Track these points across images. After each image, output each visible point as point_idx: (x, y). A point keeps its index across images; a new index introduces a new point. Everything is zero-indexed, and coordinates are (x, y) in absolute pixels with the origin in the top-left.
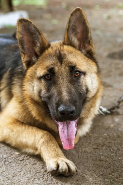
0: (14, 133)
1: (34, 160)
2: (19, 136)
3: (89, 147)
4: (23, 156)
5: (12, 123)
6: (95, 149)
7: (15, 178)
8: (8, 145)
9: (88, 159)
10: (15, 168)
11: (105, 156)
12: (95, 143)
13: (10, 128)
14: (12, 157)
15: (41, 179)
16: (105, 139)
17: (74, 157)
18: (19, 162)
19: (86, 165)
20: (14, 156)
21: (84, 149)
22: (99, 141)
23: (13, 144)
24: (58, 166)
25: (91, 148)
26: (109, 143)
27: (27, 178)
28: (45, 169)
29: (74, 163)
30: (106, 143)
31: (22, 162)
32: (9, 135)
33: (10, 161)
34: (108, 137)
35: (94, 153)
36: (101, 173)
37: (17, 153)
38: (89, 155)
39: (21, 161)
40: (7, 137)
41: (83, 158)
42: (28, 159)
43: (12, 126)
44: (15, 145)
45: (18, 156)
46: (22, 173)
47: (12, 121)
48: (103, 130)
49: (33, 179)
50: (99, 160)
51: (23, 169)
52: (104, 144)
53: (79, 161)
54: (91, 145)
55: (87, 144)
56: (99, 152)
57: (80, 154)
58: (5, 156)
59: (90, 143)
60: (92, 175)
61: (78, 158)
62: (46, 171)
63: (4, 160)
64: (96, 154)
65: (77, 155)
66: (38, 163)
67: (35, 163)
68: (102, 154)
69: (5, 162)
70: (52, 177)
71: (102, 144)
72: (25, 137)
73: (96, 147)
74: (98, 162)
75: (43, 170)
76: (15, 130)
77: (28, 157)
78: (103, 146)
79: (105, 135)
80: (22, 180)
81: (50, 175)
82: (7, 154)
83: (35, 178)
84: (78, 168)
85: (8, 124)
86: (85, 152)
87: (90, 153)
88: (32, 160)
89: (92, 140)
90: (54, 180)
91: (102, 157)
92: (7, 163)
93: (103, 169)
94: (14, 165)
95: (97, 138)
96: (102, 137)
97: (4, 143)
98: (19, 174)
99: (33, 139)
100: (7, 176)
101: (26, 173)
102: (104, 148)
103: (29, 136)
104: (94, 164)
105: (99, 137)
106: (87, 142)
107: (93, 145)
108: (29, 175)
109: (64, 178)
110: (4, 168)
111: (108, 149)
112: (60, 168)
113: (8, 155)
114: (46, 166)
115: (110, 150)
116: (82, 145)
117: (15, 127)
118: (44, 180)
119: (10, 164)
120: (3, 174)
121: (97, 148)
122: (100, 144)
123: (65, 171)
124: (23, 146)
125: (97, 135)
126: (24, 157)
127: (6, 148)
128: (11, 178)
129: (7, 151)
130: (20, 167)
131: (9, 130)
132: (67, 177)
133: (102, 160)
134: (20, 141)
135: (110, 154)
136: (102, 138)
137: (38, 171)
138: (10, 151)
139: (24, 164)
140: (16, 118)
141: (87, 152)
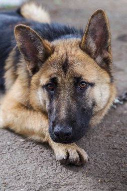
0: (18, 118)
1: (40, 147)
2: (23, 122)
3: (101, 135)
4: (28, 144)
5: (15, 108)
6: (107, 136)
7: (20, 166)
8: (12, 131)
9: (100, 147)
10: (20, 156)
11: (119, 144)
12: (107, 131)
13: (13, 113)
14: (16, 143)
15: (49, 168)
16: (118, 126)
17: (84, 144)
18: (25, 149)
19: (98, 153)
20: (18, 143)
21: (95, 137)
22: (112, 128)
23: (18, 130)
24: (68, 155)
25: (103, 135)
26: (123, 130)
27: (34, 167)
28: (54, 158)
29: (86, 151)
30: (120, 130)
31: (28, 150)
32: (13, 121)
33: (14, 148)
34: (122, 124)
35: (107, 141)
36: (116, 162)
37: (22, 140)
38: (101, 143)
39: (26, 148)
40: (11, 123)
41: (95, 146)
42: (34, 146)
43: (16, 110)
44: (20, 132)
45: (22, 143)
46: (28, 161)
47: (15, 105)
48: (116, 117)
49: (40, 168)
50: (113, 148)
51: (29, 157)
52: (117, 131)
53: (91, 150)
54: (103, 133)
55: (98, 131)
56: (112, 140)
57: (91, 142)
58: (8, 143)
59: (101, 130)
60: (106, 164)
61: (90, 145)
62: (55, 159)
63: (8, 147)
64: (109, 142)
65: (88, 143)
66: (45, 151)
67: (41, 150)
68: (116, 142)
69: (9, 149)
70: (62, 166)
71: (115, 131)
72: (31, 123)
73: (108, 134)
74: (111, 151)
75: (51, 158)
76: (19, 115)
77: (34, 144)
78: (116, 133)
79: (118, 121)
80: (28, 168)
81: (60, 164)
82: (11, 140)
83: (42, 167)
84: (89, 156)
85: (12, 108)
86: (96, 139)
87: (102, 141)
88: (38, 148)
89: (104, 127)
90: (64, 169)
91: (115, 146)
92: (11, 150)
93: (117, 158)
94: (19, 152)
95: (110, 125)
96: (115, 124)
97: (7, 128)
98: (25, 162)
99: (39, 125)
100: (12, 165)
101: (33, 162)
102: (118, 135)
103: (35, 122)
104: (107, 153)
105: (111, 124)
106: (98, 129)
107: (105, 132)
108: (35, 163)
109: (75, 168)
110: (8, 156)
111: (122, 137)
112: (71, 157)
113: (13, 142)
114: (54, 154)
115: (124, 138)
116: (93, 132)
117: (20, 111)
118: (53, 169)
119: (14, 151)
120: (7, 162)
121: (110, 136)
122: (113, 132)
123: (76, 161)
124: (29, 133)
125: (110, 122)
126: (30, 144)
127: (9, 134)
128: (16, 166)
129: (10, 138)
130: (26, 154)
131: (13, 116)
132: (77, 166)
133: (116, 149)
134: (25, 128)
135: (124, 142)
136: (114, 126)
137: (45, 160)
138: (14, 138)
139: (30, 151)
140: (20, 101)
141: (99, 140)
